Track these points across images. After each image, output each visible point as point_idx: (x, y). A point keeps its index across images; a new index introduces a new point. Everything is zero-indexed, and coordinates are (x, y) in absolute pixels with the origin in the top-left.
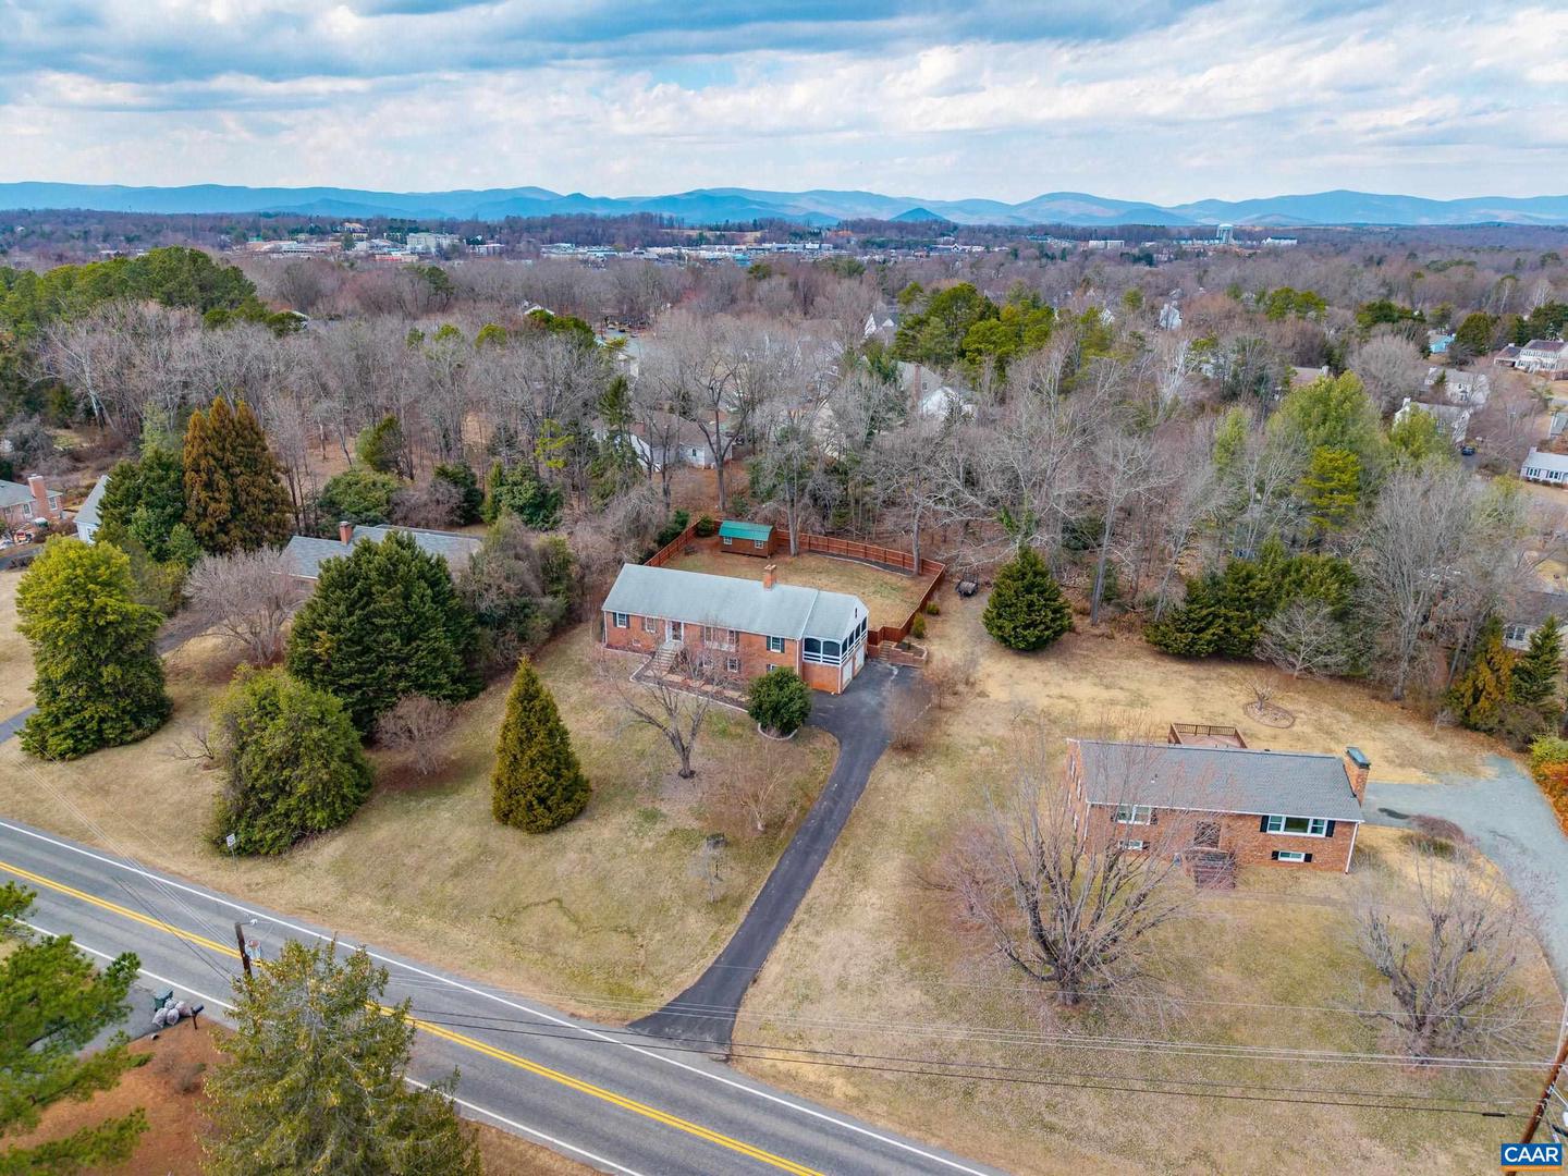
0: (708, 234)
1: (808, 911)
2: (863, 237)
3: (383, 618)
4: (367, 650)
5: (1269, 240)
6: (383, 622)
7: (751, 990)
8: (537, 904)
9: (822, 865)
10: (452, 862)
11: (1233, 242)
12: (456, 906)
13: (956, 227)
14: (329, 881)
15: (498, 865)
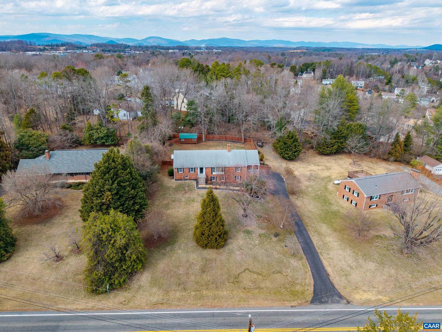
0: (47, 47)
1: (319, 249)
2: (102, 49)
3: (124, 183)
4: (121, 196)
5: (215, 50)
6: (125, 184)
7: (330, 278)
8: (241, 273)
9: (308, 234)
10: (198, 267)
11: (206, 50)
12: (213, 283)
13: (129, 46)
14: (155, 290)
15: (215, 264)
